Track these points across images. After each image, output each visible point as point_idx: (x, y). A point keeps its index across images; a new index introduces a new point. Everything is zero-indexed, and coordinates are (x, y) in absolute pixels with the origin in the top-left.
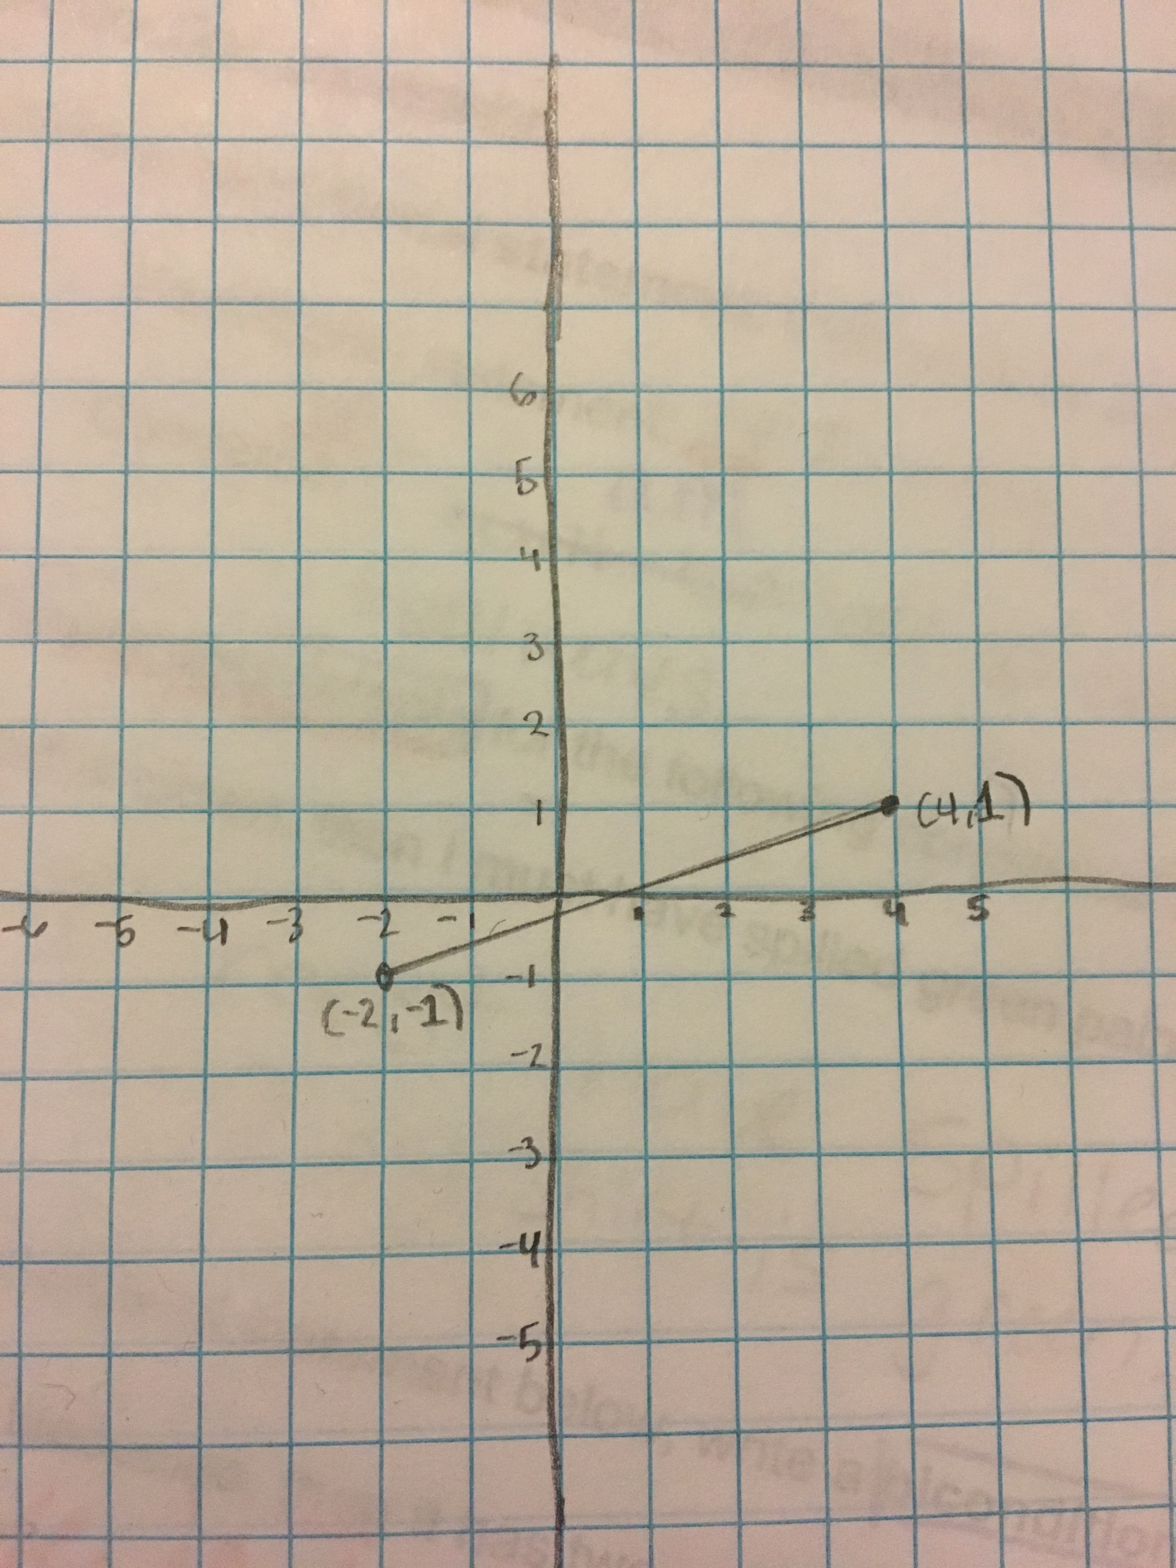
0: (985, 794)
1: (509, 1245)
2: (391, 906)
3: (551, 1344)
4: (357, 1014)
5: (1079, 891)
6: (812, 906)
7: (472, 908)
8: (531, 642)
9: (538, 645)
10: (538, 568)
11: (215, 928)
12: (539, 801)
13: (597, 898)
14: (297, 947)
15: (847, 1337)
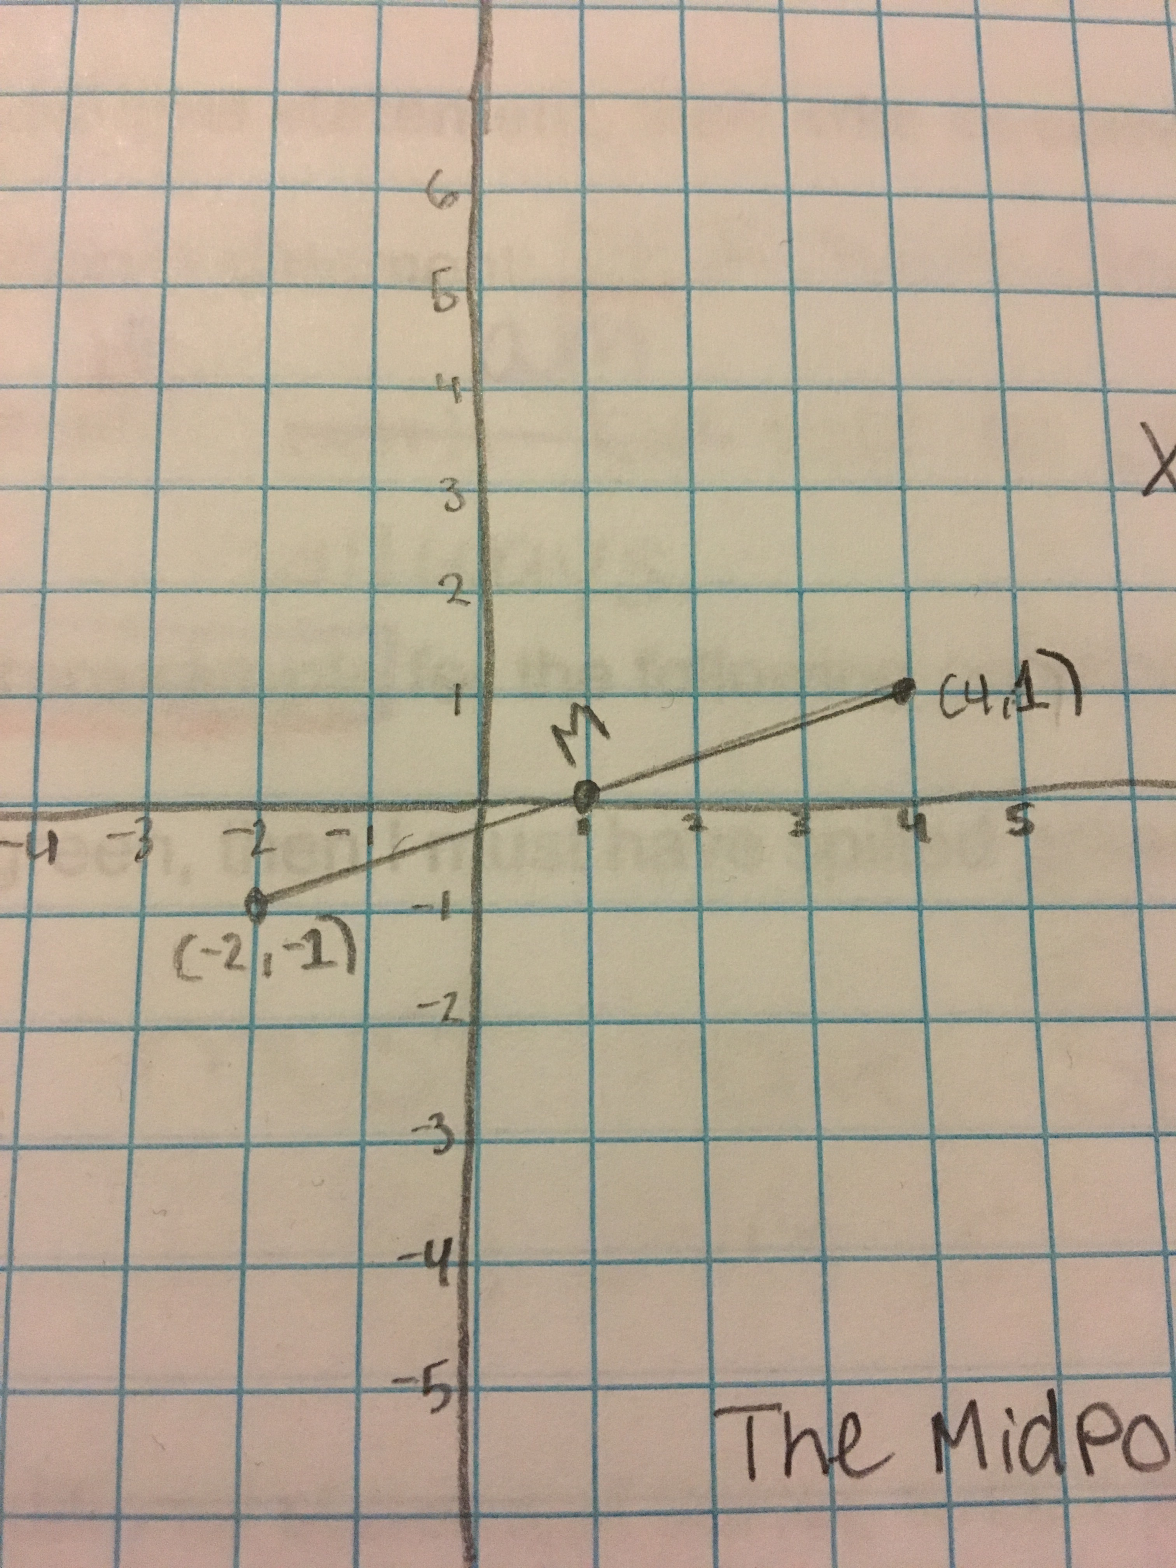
0: (1023, 678)
1: (411, 1256)
2: (267, 816)
3: (463, 1390)
4: (219, 952)
5: (1149, 798)
6: (806, 818)
7: (370, 819)
8: (449, 489)
9: (458, 494)
10: (457, 399)
11: (42, 844)
12: (458, 686)
13: (531, 807)
14: (145, 867)
15: (860, 1383)
